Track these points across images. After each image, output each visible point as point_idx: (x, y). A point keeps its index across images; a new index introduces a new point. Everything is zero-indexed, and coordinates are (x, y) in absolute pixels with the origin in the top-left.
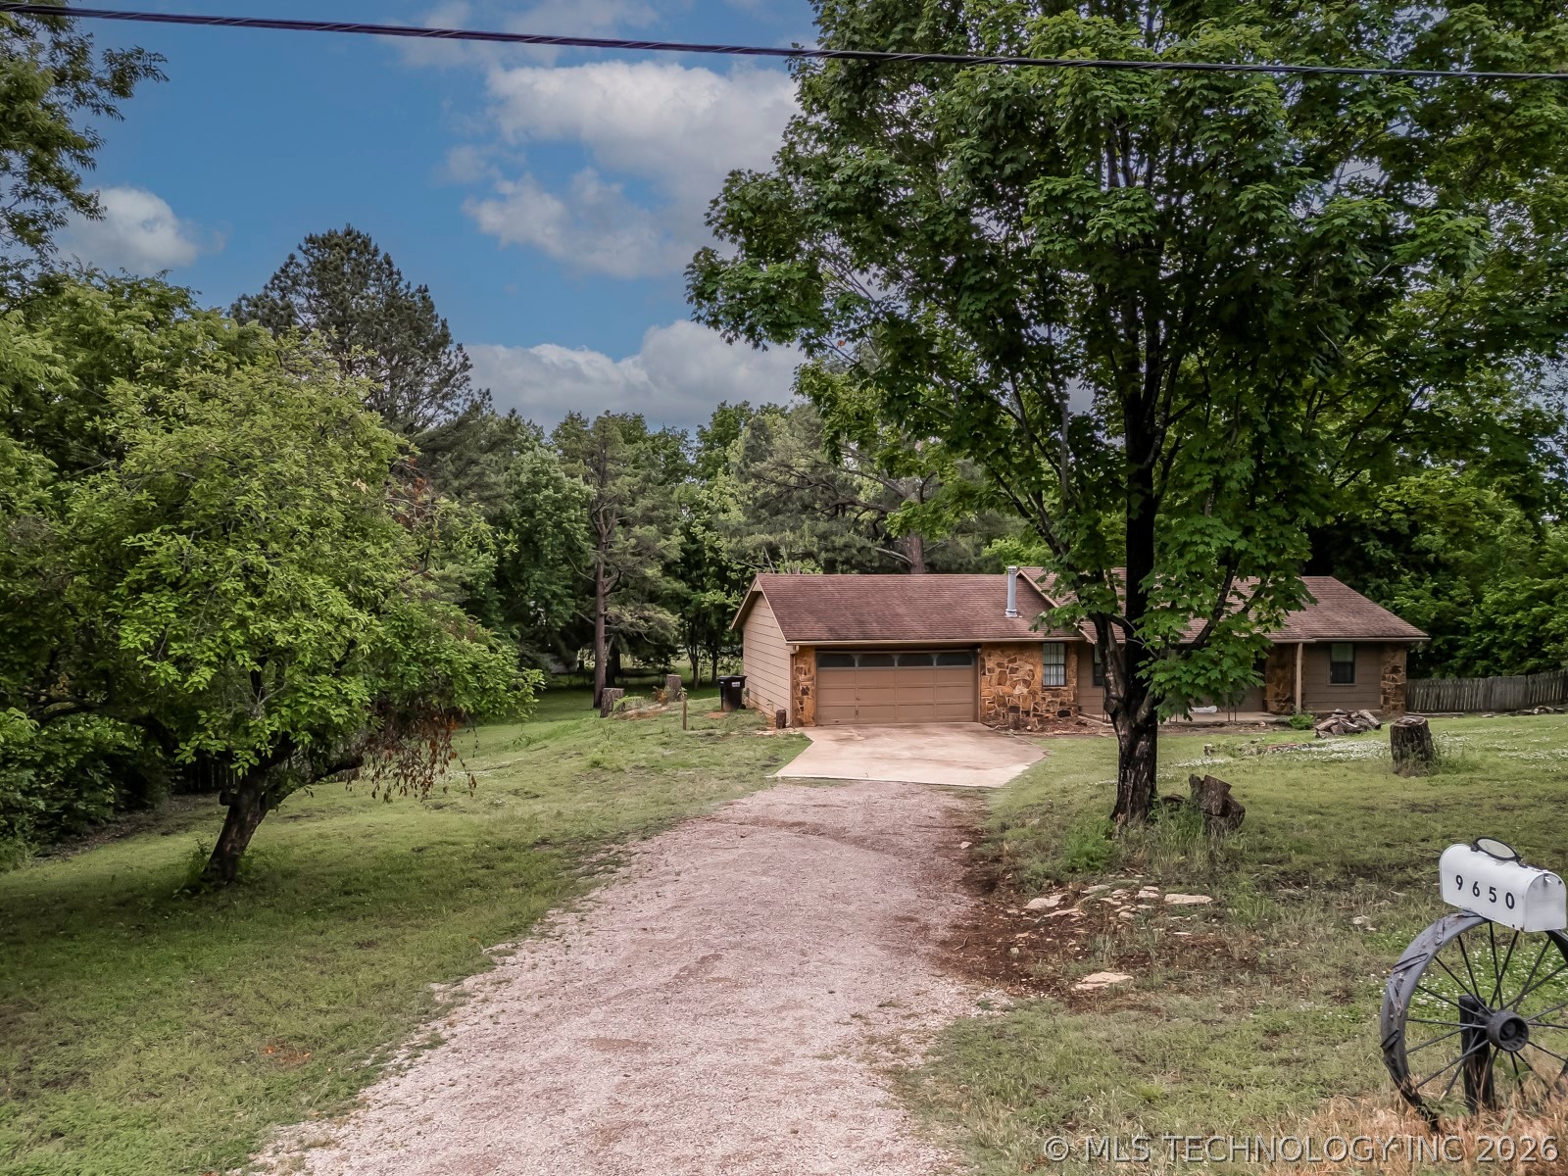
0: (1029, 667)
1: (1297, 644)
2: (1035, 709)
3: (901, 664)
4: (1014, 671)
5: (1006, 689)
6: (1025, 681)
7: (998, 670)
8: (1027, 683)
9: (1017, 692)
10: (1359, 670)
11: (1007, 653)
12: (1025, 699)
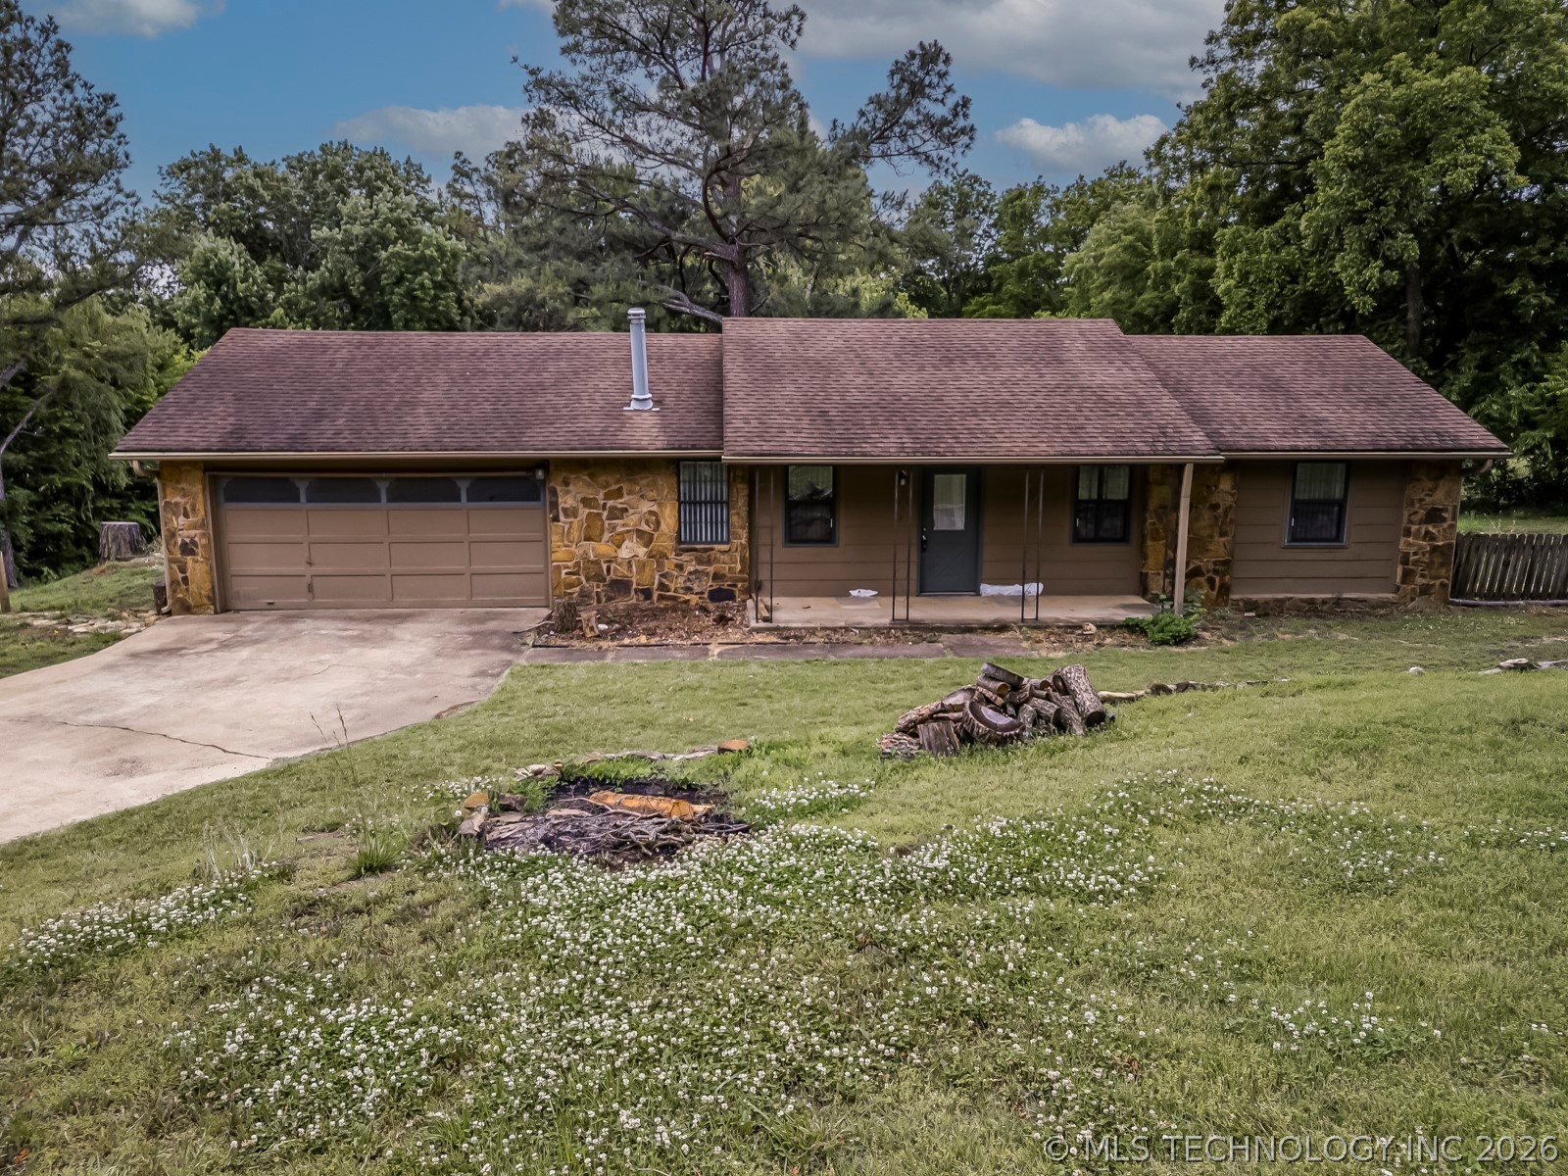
0: (646, 507)
1: (1180, 468)
2: (662, 586)
3: (393, 498)
4: (618, 513)
5: (603, 548)
6: (640, 533)
7: (584, 512)
8: (646, 539)
9: (624, 553)
10: (1352, 516)
11: (602, 479)
12: (642, 566)
